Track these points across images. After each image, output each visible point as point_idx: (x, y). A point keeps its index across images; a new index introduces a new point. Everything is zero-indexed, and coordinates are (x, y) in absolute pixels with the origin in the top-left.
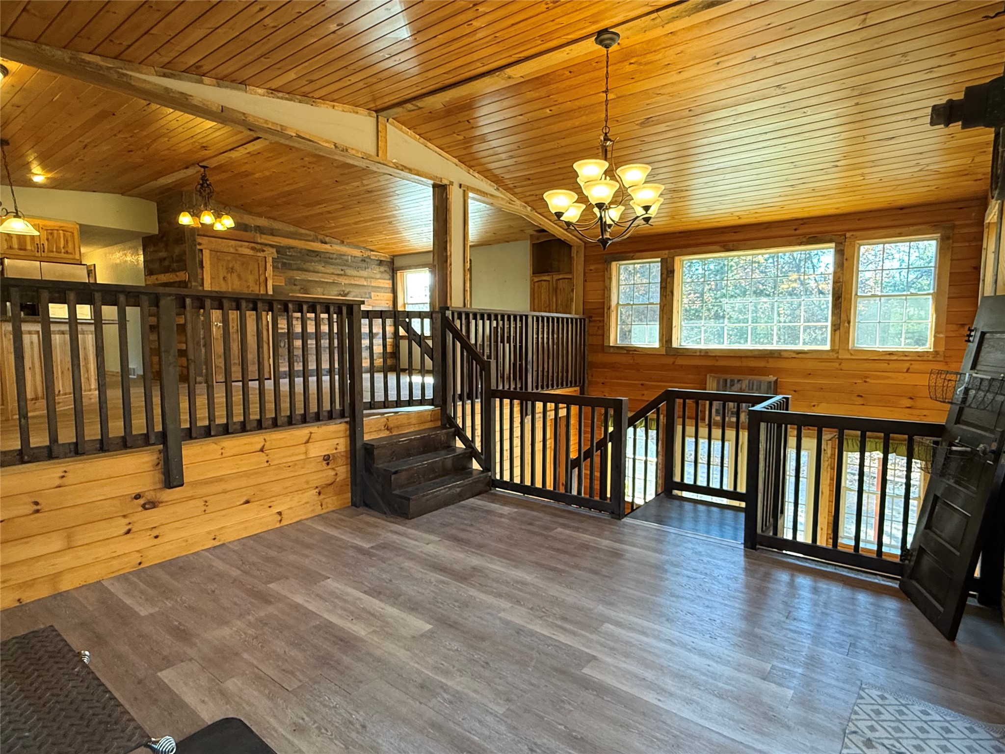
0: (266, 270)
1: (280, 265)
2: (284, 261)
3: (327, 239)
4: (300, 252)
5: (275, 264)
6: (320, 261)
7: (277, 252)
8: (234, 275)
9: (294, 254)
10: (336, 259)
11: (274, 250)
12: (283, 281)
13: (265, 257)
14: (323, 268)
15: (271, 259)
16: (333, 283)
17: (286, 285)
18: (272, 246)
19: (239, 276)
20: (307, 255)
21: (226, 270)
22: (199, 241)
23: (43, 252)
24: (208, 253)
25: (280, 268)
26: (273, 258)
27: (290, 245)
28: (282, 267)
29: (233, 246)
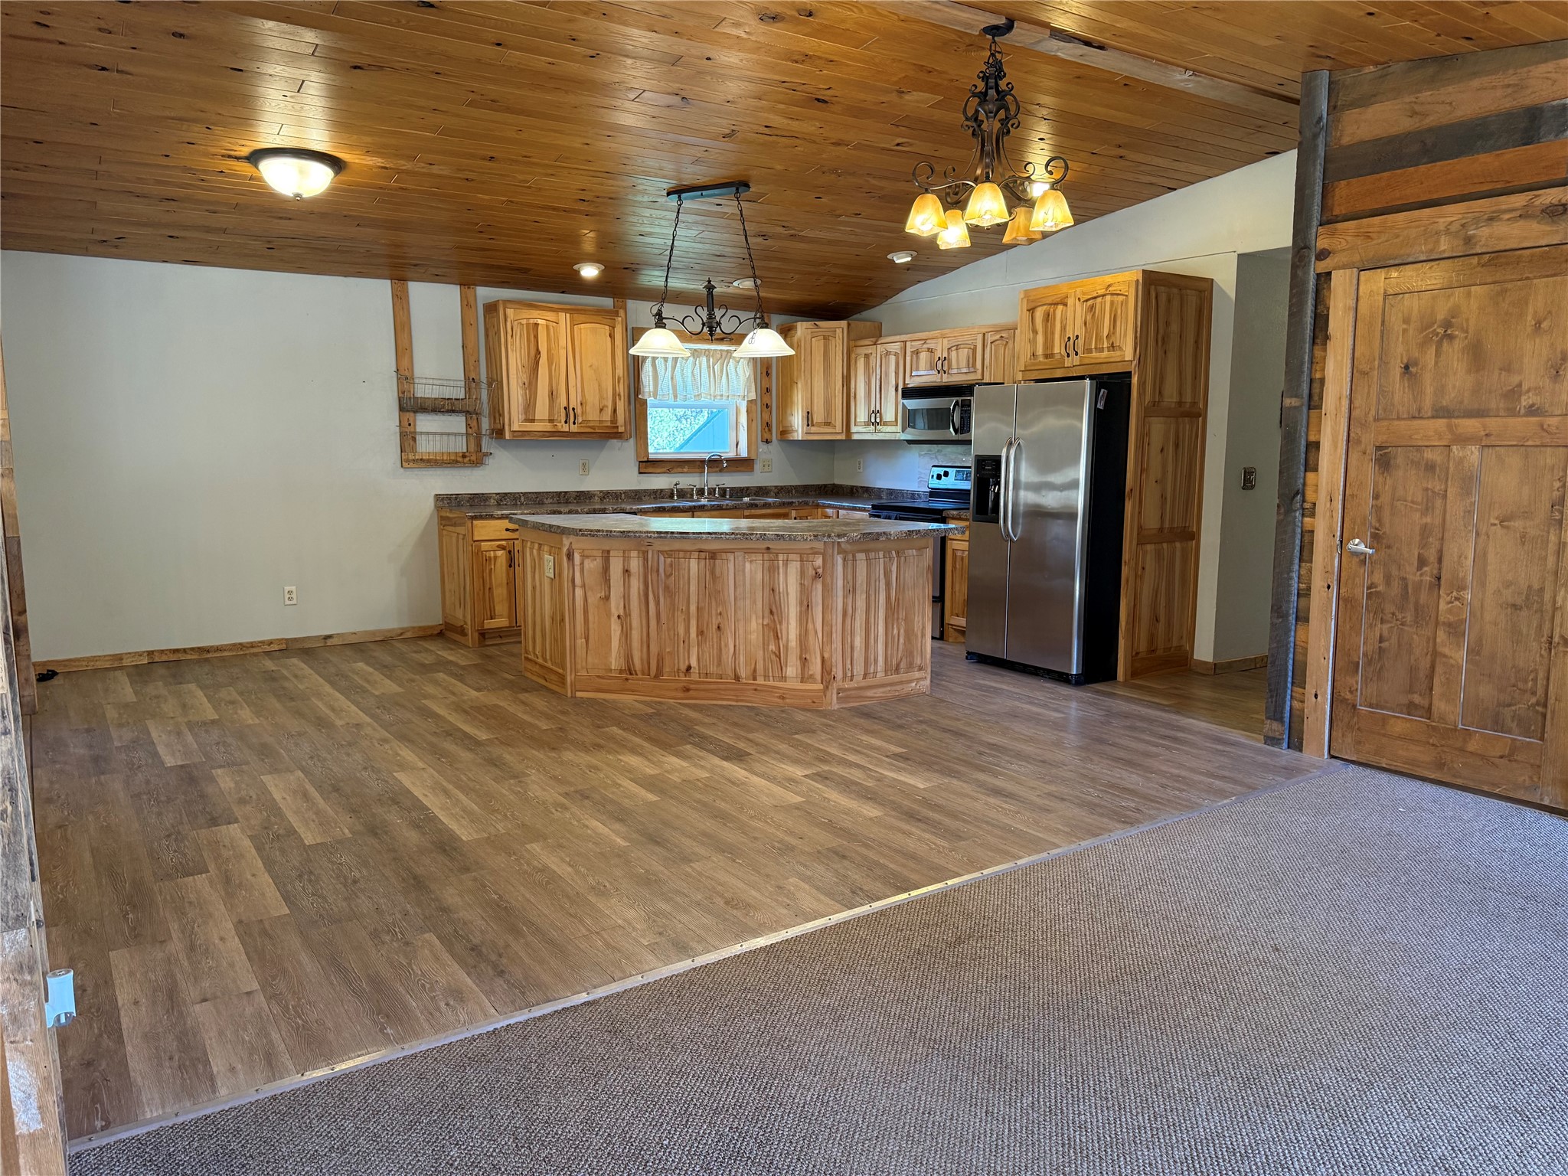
19: (1477, 355)
21: (1422, 332)
22: (1322, 243)
23: (1077, 354)
24: (1351, 282)
29: (1456, 227)
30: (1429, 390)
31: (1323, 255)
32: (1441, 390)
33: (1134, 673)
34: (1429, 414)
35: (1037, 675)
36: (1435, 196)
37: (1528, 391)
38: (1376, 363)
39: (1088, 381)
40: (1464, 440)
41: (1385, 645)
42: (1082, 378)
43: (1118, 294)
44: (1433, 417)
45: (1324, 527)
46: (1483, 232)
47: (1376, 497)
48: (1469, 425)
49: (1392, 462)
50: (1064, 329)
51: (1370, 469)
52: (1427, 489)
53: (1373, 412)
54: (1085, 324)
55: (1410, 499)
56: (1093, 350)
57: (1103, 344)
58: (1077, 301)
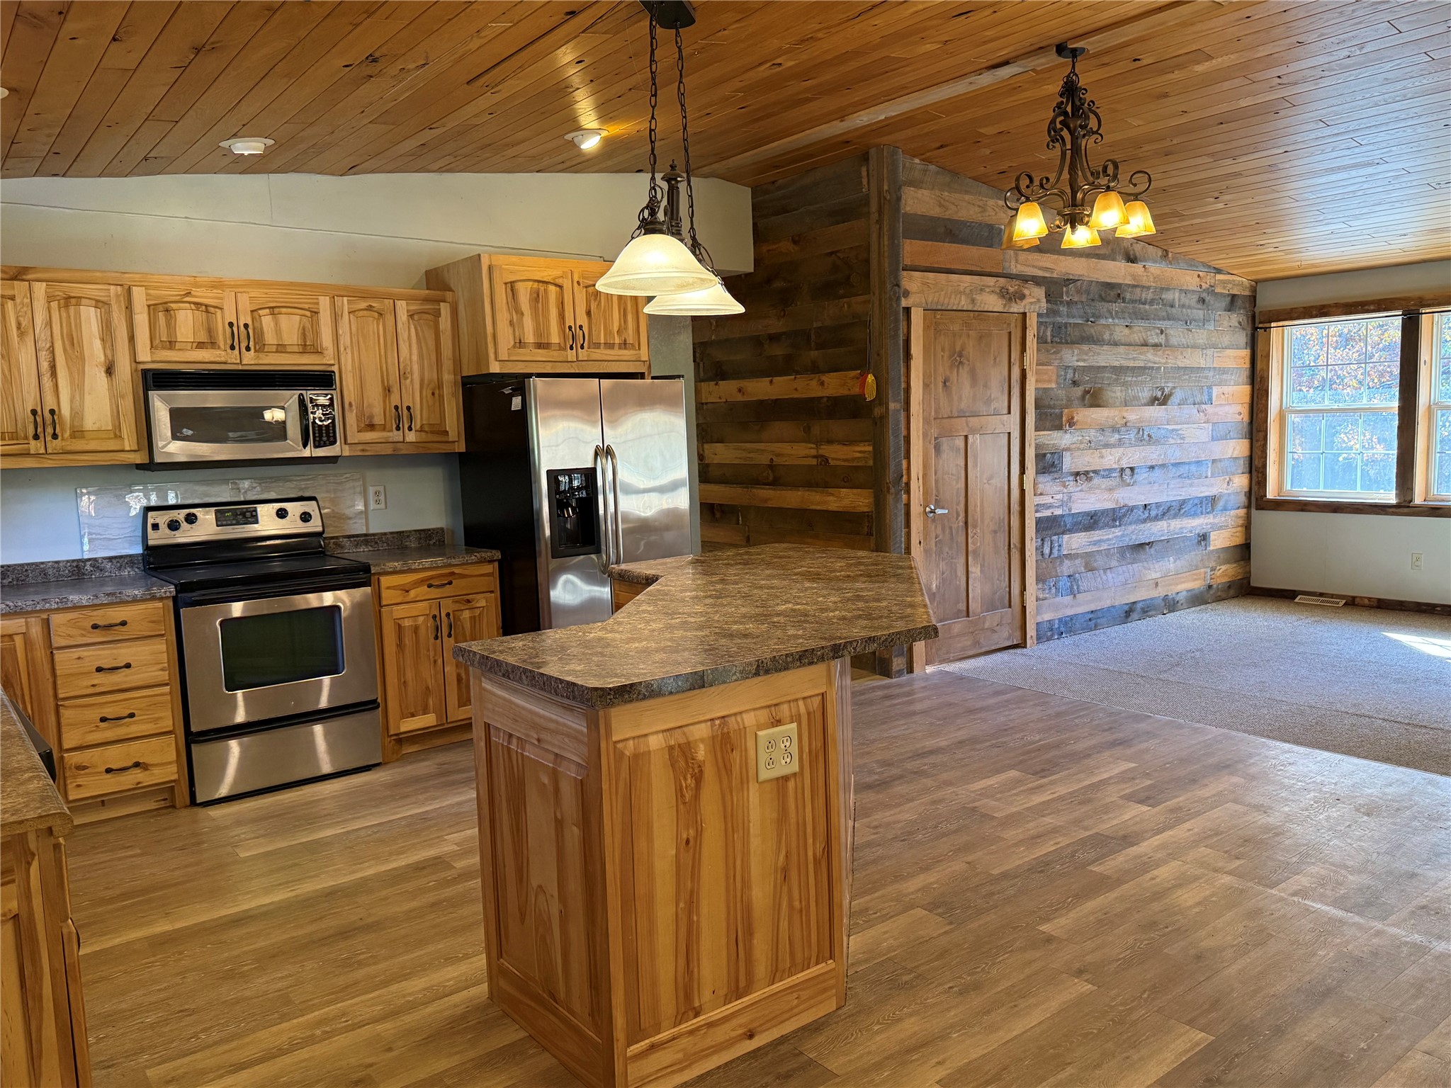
0: (1023, 349)
1: (1050, 333)
2: (1059, 319)
3: (1138, 249)
4: (1087, 293)
5: (1042, 332)
6: (1122, 310)
7: (1048, 295)
8: (963, 373)
9: (1075, 298)
10: (1152, 302)
11: (1040, 292)
12: (1054, 378)
13: (1024, 314)
14: (1127, 331)
15: (1035, 318)
16: (1145, 368)
17: (1059, 388)
18: (1037, 281)
19: (973, 375)
20: (1100, 298)
21: (950, 359)
22: (906, 284)
23: (582, 347)
25: (1049, 339)
26: (1039, 315)
27: (1069, 274)
28: (1053, 336)
29: (967, 291)
30: (955, 399)
31: (905, 293)
32: (960, 399)
36: (953, 267)
38: (932, 379)
41: (944, 576)
45: (915, 498)
47: (936, 473)
49: (941, 447)
50: (562, 316)
51: (933, 454)
52: (957, 465)
53: (932, 414)
54: (589, 313)
55: (950, 472)
56: (602, 346)
57: (614, 339)
58: (575, 284)
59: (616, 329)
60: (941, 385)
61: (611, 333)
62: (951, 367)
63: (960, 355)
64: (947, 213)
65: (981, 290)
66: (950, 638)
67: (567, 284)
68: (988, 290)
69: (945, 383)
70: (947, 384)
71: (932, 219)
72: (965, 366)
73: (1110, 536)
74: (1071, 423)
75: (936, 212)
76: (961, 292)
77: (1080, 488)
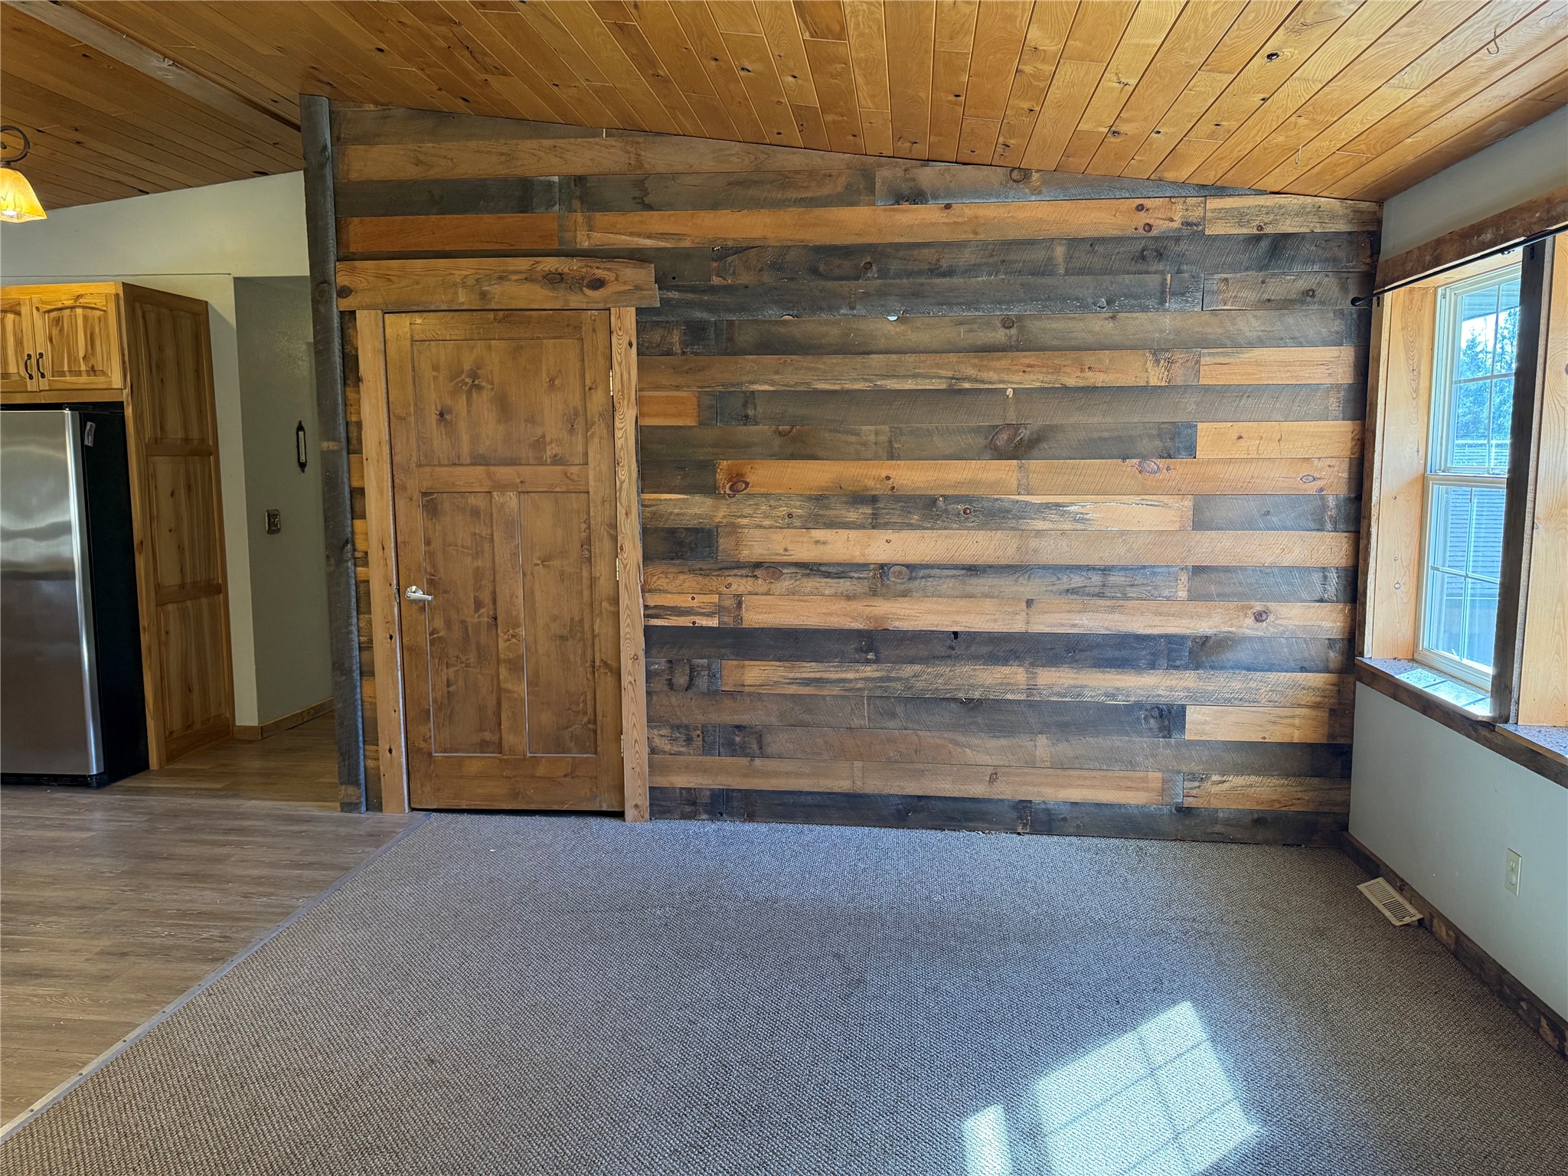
0: (608, 366)
1: (676, 338)
2: (699, 315)
3: (927, 176)
4: (776, 266)
5: (657, 336)
6: (882, 293)
7: (661, 281)
8: (483, 402)
9: (745, 278)
10: (973, 270)
11: (645, 275)
12: (689, 408)
13: (605, 311)
15: (630, 316)
16: (953, 392)
17: (702, 424)
18: (637, 256)
19: (503, 405)
20: (814, 271)
21: (451, 381)
22: (343, 280)
23: (43, 376)
24: (377, 324)
25: (677, 348)
26: (639, 311)
27: (725, 239)
28: (684, 344)
29: (470, 281)
30: (465, 438)
31: (344, 292)
32: (475, 438)
33: (171, 756)
34: (468, 462)
35: (41, 784)
36: (448, 248)
37: (551, 443)
38: (412, 409)
39: (67, 412)
40: (503, 487)
41: (452, 689)
42: (59, 406)
43: (93, 308)
44: (472, 464)
45: (379, 574)
46: (495, 289)
47: (428, 543)
48: (504, 473)
49: (439, 507)
50: (19, 343)
51: (419, 515)
52: (475, 534)
53: (414, 459)
54: (51, 340)
55: (460, 544)
56: (67, 373)
57: (80, 366)
58: (34, 308)
59: (81, 354)
60: (433, 418)
61: (76, 360)
62: (455, 392)
63: (474, 375)
64: (431, 172)
65: (501, 278)
66: (462, 777)
67: (25, 310)
68: (514, 277)
69: (441, 415)
70: (447, 417)
71: (400, 184)
72: (485, 392)
73: (850, 675)
74: (737, 482)
75: (411, 172)
76: (455, 285)
77: (764, 588)
